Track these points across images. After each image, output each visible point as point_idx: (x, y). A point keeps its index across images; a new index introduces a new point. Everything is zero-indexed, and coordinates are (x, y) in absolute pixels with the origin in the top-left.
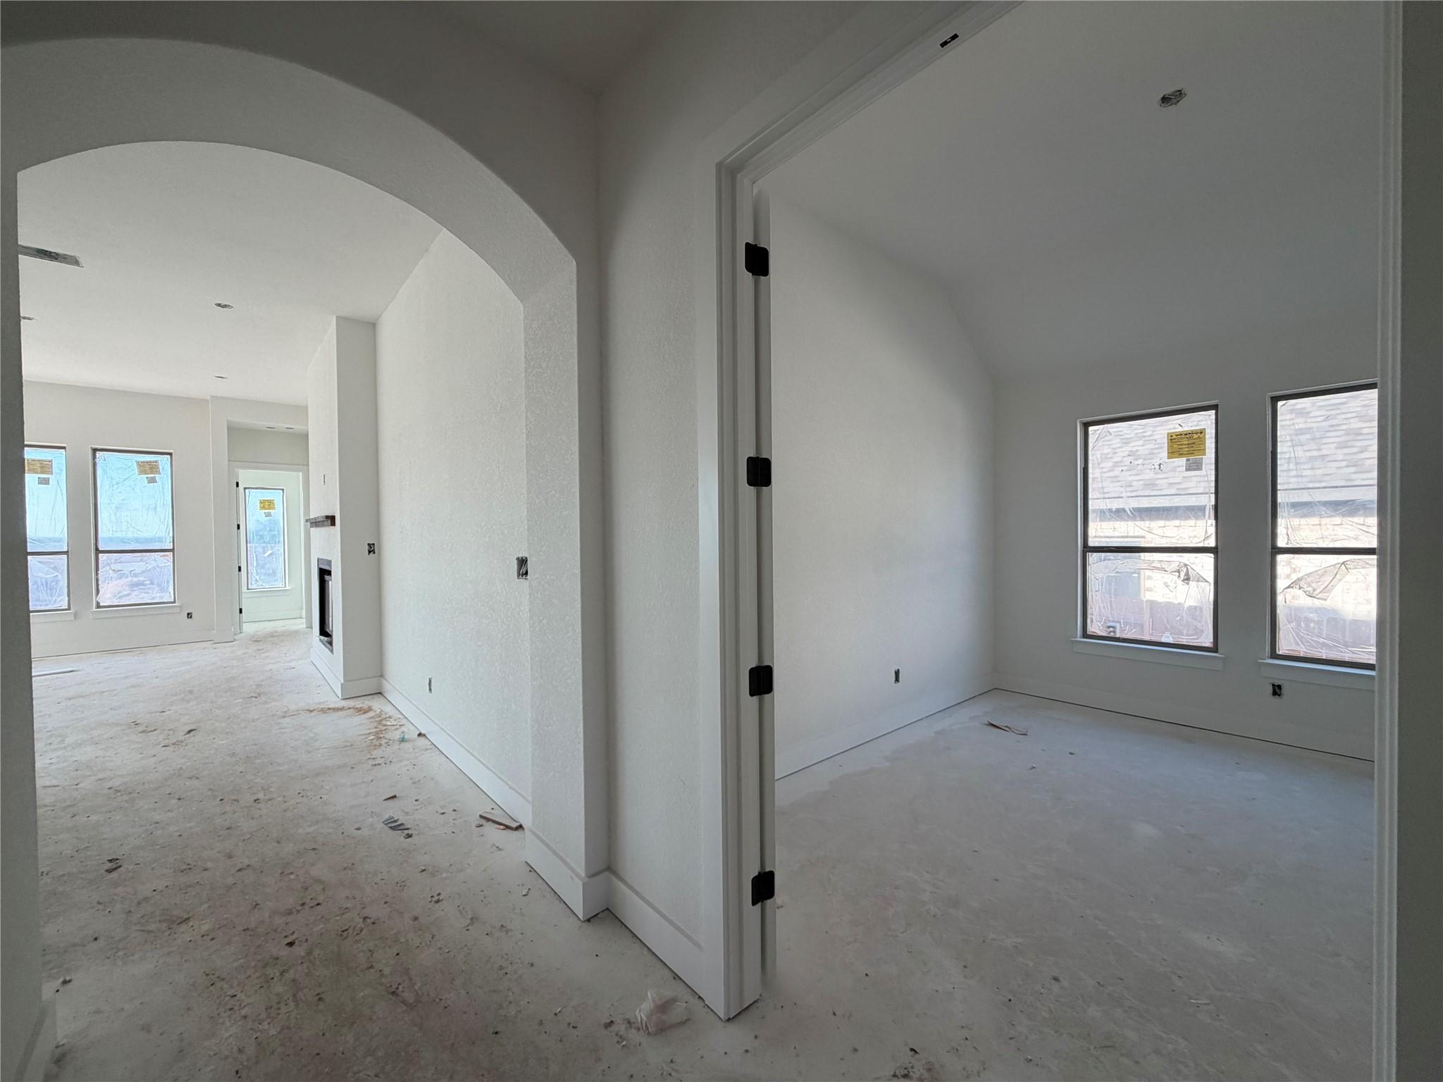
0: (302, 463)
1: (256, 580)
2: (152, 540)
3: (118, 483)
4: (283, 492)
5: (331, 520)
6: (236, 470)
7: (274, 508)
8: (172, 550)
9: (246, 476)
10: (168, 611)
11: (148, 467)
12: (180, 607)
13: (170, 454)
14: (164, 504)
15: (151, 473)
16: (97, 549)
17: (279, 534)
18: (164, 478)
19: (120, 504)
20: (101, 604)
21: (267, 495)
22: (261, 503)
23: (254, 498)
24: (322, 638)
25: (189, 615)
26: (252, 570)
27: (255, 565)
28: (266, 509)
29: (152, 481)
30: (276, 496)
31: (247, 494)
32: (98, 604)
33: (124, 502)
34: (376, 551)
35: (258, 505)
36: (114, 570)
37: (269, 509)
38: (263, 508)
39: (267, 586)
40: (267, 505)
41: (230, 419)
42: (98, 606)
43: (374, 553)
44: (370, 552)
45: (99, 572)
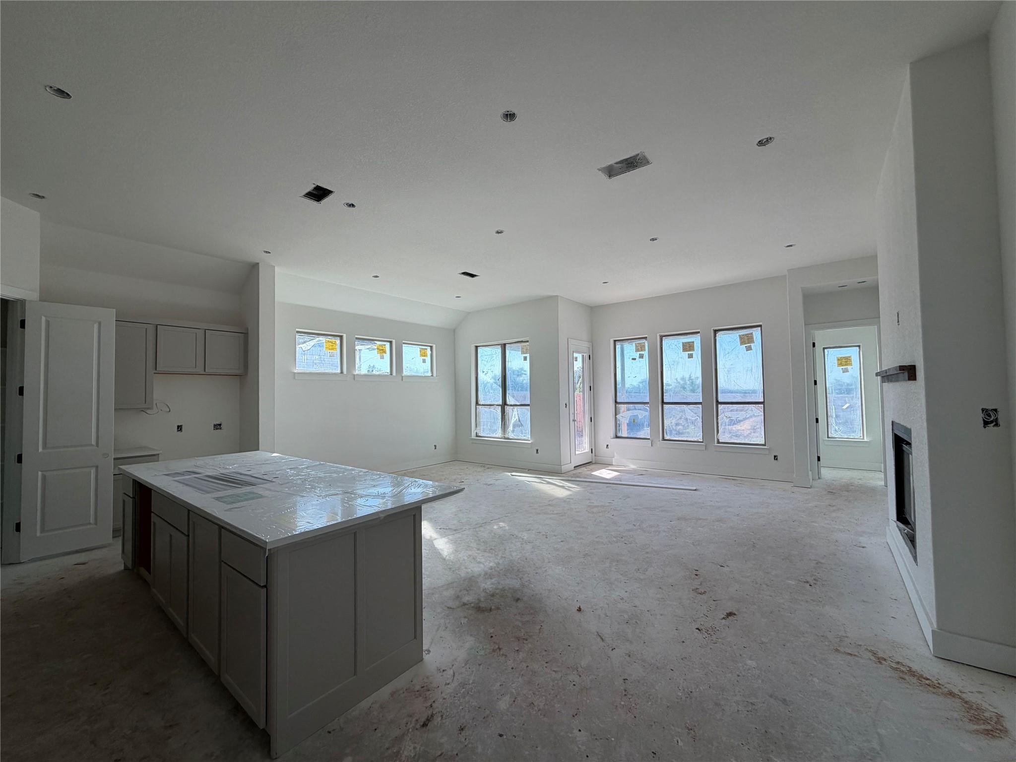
0: (873, 317)
1: (836, 430)
2: (750, 395)
3: (728, 353)
4: (860, 349)
5: (910, 372)
6: (812, 332)
7: (851, 364)
8: (763, 403)
9: (822, 337)
10: (757, 452)
11: (746, 338)
12: (769, 449)
13: (760, 326)
14: (757, 366)
15: (748, 343)
16: (717, 401)
17: (856, 388)
18: (757, 345)
19: (730, 368)
20: (720, 441)
21: (844, 353)
22: (838, 360)
23: (832, 356)
24: (899, 523)
25: (776, 458)
26: (832, 421)
27: (834, 416)
28: (843, 365)
29: (749, 349)
30: (853, 353)
31: (826, 353)
32: (718, 440)
33: (733, 366)
34: (1000, 422)
35: (836, 362)
36: (726, 417)
37: (846, 365)
38: (840, 364)
39: (846, 437)
40: (844, 362)
41: (804, 286)
42: (718, 442)
43: (997, 425)
44: (986, 423)
45: (719, 417)
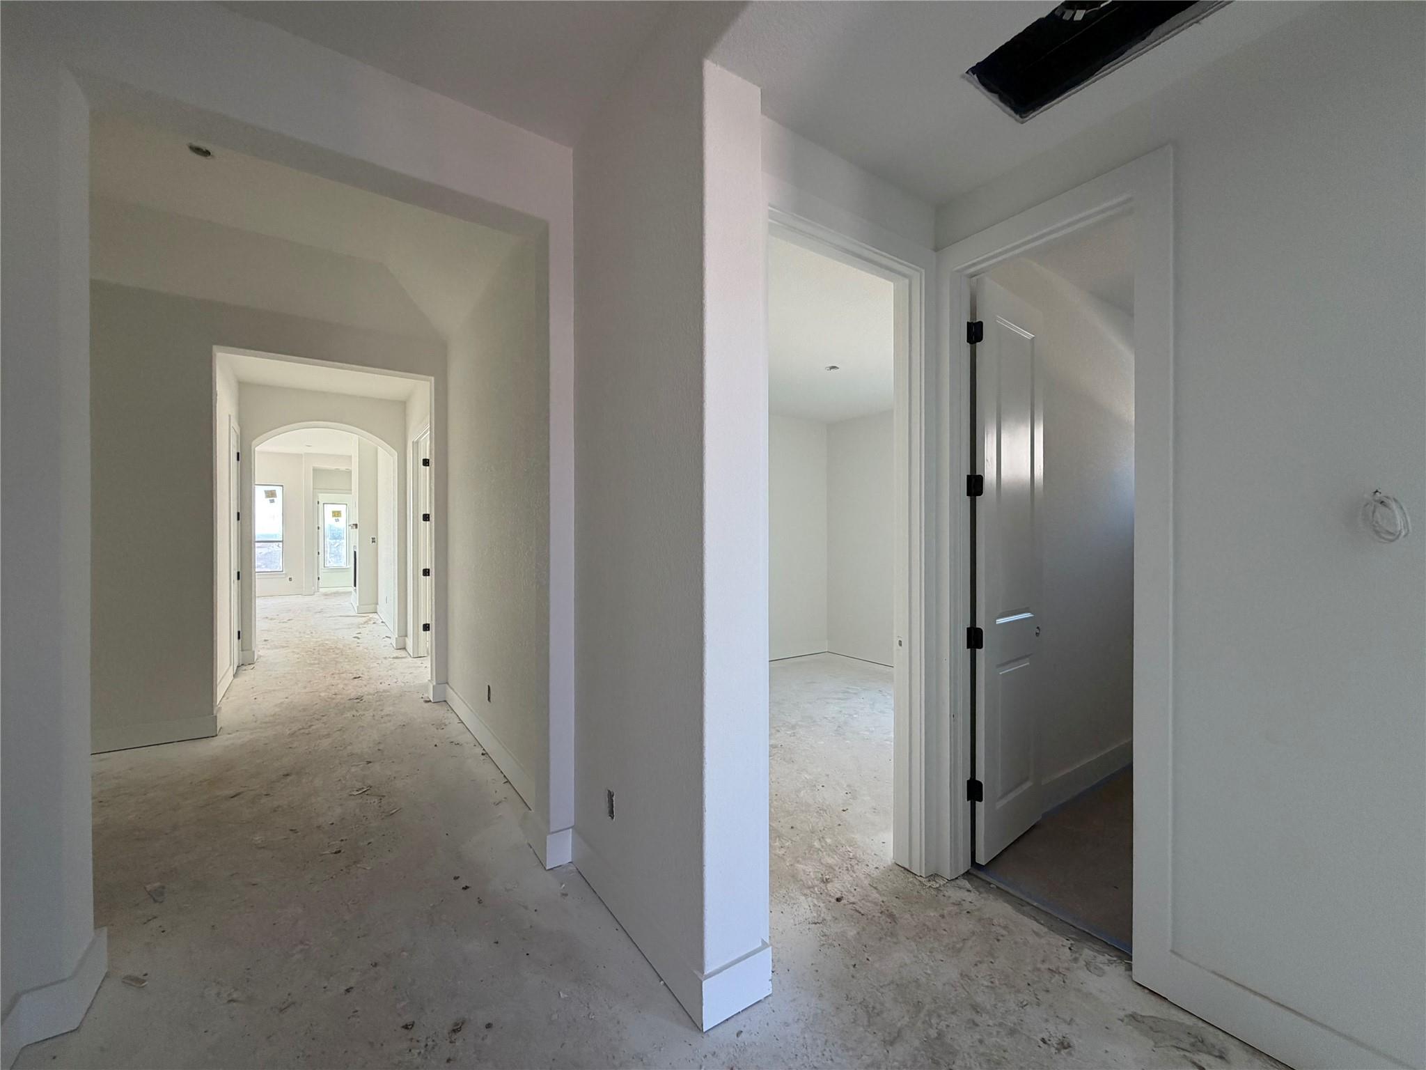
2: (272, 536)
4: (347, 506)
6: (317, 494)
8: (282, 541)
9: (322, 497)
10: (280, 576)
11: (270, 493)
12: (286, 574)
13: (282, 486)
14: (278, 515)
15: (272, 497)
18: (279, 499)
21: (336, 508)
22: (333, 513)
23: (329, 509)
25: (290, 579)
26: (327, 554)
27: (329, 551)
28: (336, 517)
29: (272, 501)
30: (342, 508)
31: (325, 508)
36: (261, 552)
37: (338, 516)
38: (334, 516)
40: (336, 514)
41: (314, 465)
